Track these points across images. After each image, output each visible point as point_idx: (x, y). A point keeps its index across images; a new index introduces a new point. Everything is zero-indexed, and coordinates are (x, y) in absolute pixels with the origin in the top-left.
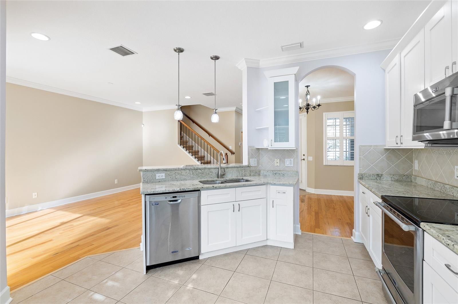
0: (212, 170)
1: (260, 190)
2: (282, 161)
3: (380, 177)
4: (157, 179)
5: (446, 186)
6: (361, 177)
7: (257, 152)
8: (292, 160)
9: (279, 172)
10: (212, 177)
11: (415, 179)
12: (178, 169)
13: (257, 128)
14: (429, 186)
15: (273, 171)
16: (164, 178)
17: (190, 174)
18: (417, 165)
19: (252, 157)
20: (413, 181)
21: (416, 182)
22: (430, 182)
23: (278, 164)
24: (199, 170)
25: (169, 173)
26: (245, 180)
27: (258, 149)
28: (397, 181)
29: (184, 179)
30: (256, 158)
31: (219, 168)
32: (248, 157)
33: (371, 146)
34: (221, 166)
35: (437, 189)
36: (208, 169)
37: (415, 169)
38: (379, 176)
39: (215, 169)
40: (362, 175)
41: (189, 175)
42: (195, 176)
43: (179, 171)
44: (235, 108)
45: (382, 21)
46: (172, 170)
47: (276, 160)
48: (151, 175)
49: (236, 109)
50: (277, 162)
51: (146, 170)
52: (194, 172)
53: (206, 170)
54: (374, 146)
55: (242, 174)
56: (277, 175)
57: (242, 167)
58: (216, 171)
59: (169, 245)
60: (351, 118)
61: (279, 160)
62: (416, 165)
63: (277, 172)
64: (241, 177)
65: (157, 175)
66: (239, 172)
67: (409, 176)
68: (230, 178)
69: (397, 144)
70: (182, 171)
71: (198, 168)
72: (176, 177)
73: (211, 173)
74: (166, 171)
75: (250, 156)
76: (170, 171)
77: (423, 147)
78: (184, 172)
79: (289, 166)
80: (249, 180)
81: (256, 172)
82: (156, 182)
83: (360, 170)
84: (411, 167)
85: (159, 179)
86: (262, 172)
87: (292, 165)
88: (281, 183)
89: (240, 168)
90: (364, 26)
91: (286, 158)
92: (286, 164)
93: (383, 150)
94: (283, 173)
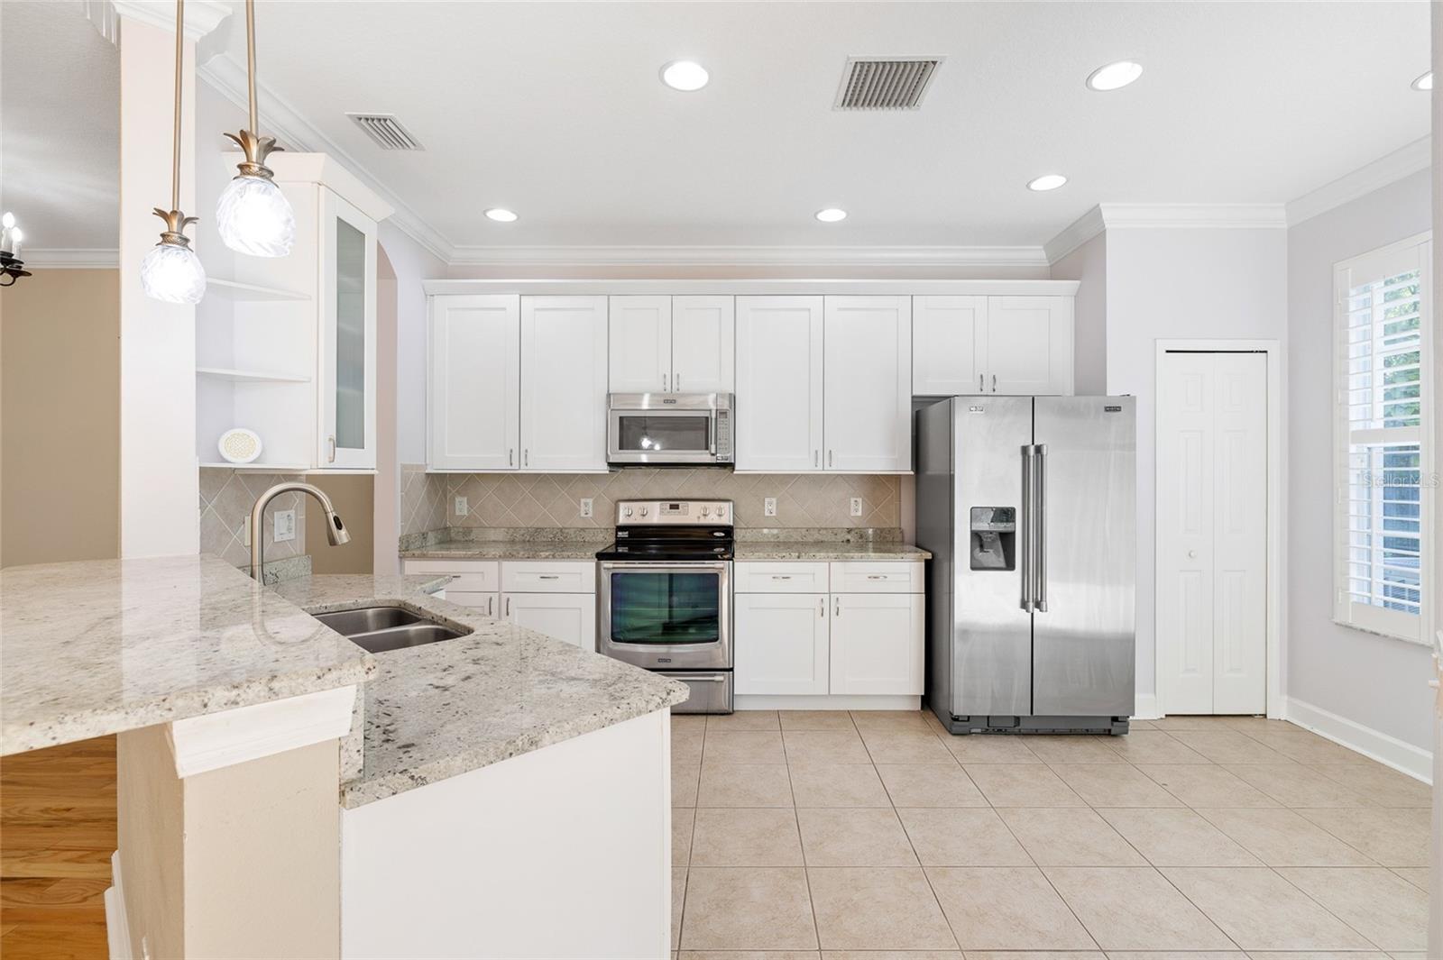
3: (426, 539)
5: (565, 530)
6: (407, 545)
8: (292, 513)
20: (458, 538)
22: (523, 532)
33: (413, 467)
37: (458, 514)
38: (424, 536)
40: (408, 539)
47: (247, 519)
54: (417, 467)
69: (511, 464)
83: (403, 528)
87: (292, 535)
90: (488, 210)
91: (279, 510)
92: (276, 534)
93: (424, 476)
94: (274, 572)
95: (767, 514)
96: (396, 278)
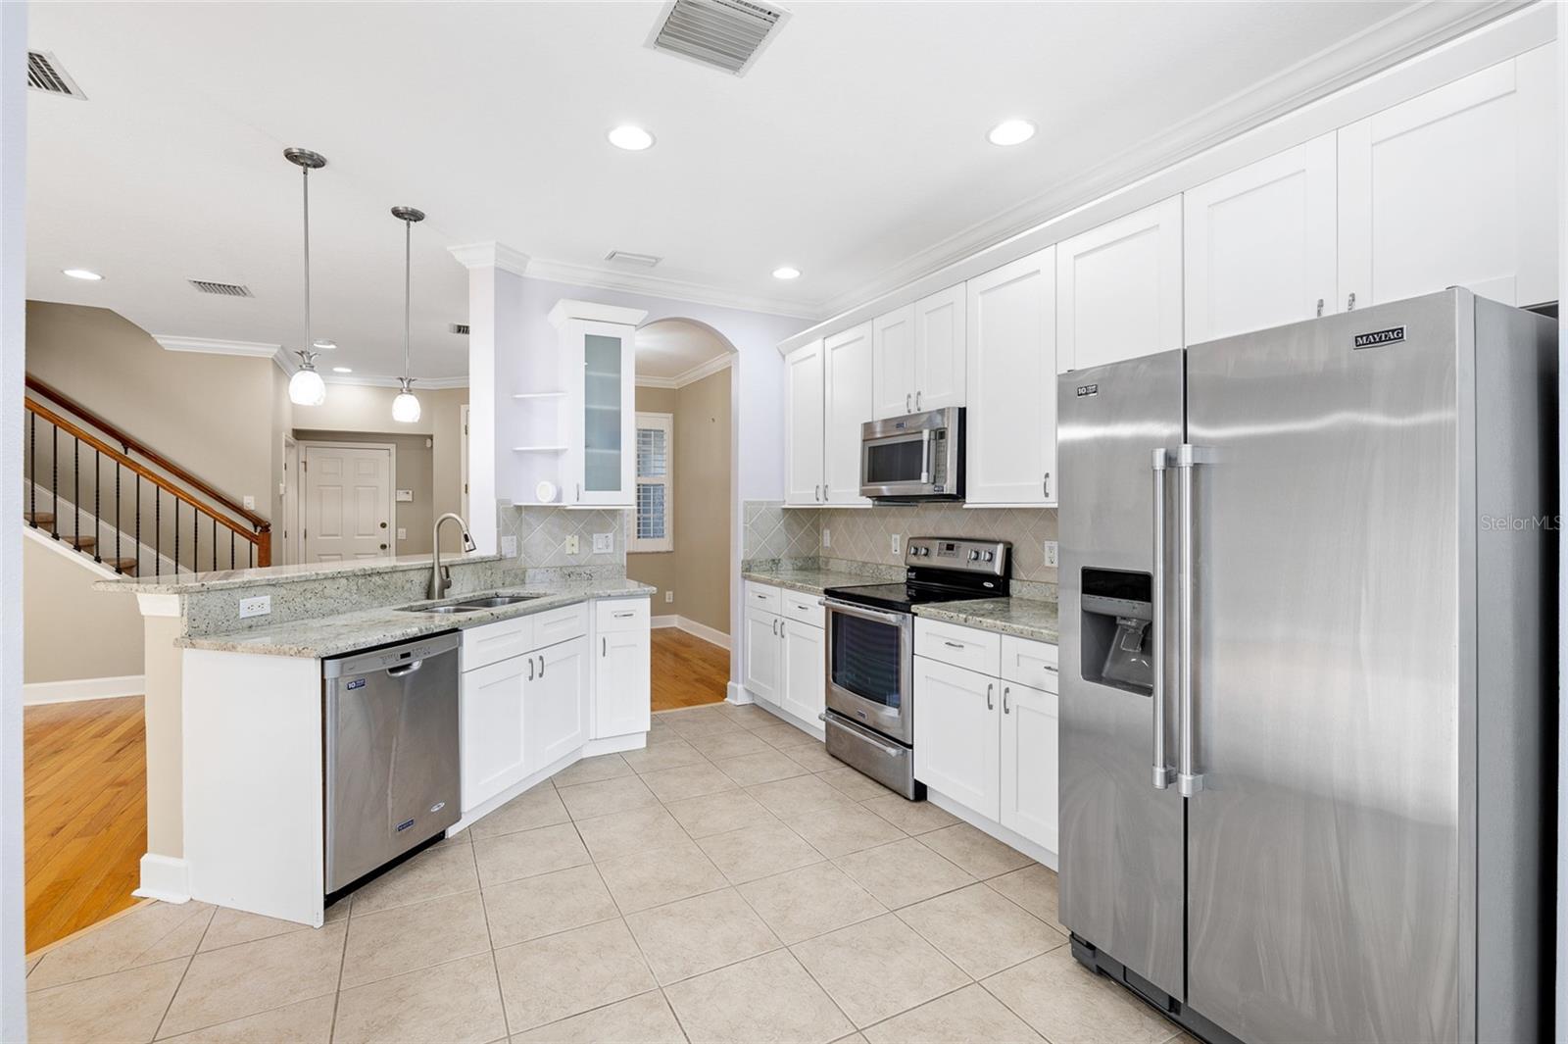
0: (412, 573)
1: (576, 617)
2: (585, 539)
3: (777, 564)
4: (242, 616)
5: (880, 567)
6: (748, 568)
7: (516, 516)
8: (610, 535)
9: (578, 570)
10: (411, 596)
11: (827, 563)
12: (314, 577)
13: (518, 449)
14: (853, 572)
15: (561, 568)
16: (269, 612)
17: (350, 592)
18: (829, 538)
19: (505, 534)
20: (822, 566)
21: (829, 567)
22: (855, 565)
23: (576, 550)
24: (377, 578)
25: (283, 592)
26: (507, 599)
27: (519, 508)
28: (801, 569)
29: (332, 610)
30: (514, 534)
31: (433, 568)
32: (498, 531)
33: (762, 503)
34: (441, 560)
35: (867, 574)
36: (401, 574)
37: (825, 545)
38: (775, 562)
39: (420, 572)
40: (749, 563)
41: (346, 595)
42: (363, 599)
43: (316, 585)
44: (276, 351)
45: (801, 273)
46: (295, 580)
47: (569, 537)
48: (223, 604)
49: (275, 356)
50: (571, 544)
51: (205, 588)
52: (363, 584)
53: (394, 575)
54: (768, 503)
55: (485, 582)
56: (573, 577)
57: (486, 562)
58: (424, 576)
59: (390, 806)
60: (655, 431)
61: (576, 537)
62: (827, 539)
63: (571, 570)
64: (494, 591)
65: (244, 603)
66: (479, 578)
67: (815, 559)
68: (466, 596)
69: (818, 499)
70: (326, 583)
71: (374, 571)
72: (308, 606)
73: (409, 585)
74: (274, 585)
75: (503, 530)
76: (288, 587)
77: (871, 506)
78: (330, 588)
79: (603, 551)
80: (522, 595)
81: (516, 575)
82: (237, 630)
83: (745, 553)
84: (817, 542)
85: (250, 617)
86: (530, 573)
87: (611, 550)
88: (625, 591)
89: (480, 565)
90: (773, 271)
91: (596, 533)
92: (594, 548)
93: (780, 511)
94: (588, 572)
95: (1047, 563)
96: (737, 351)
